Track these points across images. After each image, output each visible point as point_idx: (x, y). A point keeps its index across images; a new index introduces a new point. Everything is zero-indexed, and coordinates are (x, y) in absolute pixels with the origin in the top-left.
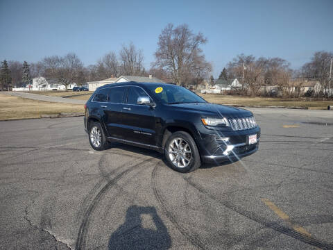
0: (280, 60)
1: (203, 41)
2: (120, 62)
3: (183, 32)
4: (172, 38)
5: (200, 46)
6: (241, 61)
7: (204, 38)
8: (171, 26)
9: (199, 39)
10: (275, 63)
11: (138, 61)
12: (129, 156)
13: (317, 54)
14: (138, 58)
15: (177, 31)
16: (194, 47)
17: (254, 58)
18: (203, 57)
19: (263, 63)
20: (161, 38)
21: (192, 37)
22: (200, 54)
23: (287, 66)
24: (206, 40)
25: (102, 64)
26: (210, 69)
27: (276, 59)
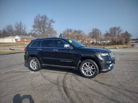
0: (81, 31)
1: (53, 22)
2: (15, 29)
3: (45, 18)
4: (40, 20)
5: (52, 24)
6: (68, 31)
7: (54, 21)
8: (39, 15)
9: (52, 21)
10: (79, 32)
11: (23, 29)
12: (54, 73)
13: (93, 29)
14: (23, 28)
15: (42, 17)
16: (50, 24)
17: (72, 30)
18: (53, 28)
19: (75, 32)
20: (35, 19)
21: (48, 20)
22: (52, 27)
23: (83, 33)
24: (54, 22)
25: (5, 30)
26: (56, 33)
27: (80, 30)
